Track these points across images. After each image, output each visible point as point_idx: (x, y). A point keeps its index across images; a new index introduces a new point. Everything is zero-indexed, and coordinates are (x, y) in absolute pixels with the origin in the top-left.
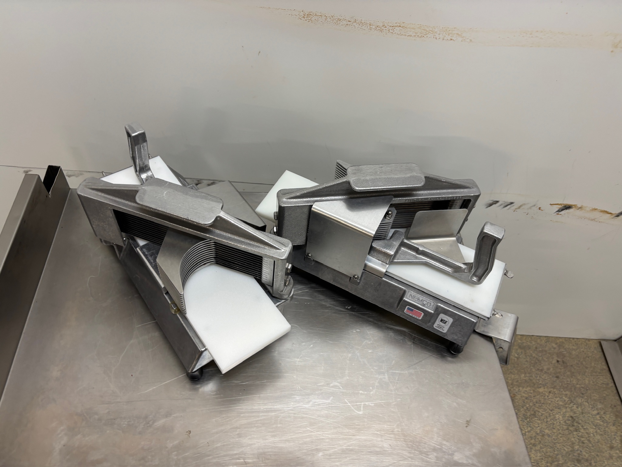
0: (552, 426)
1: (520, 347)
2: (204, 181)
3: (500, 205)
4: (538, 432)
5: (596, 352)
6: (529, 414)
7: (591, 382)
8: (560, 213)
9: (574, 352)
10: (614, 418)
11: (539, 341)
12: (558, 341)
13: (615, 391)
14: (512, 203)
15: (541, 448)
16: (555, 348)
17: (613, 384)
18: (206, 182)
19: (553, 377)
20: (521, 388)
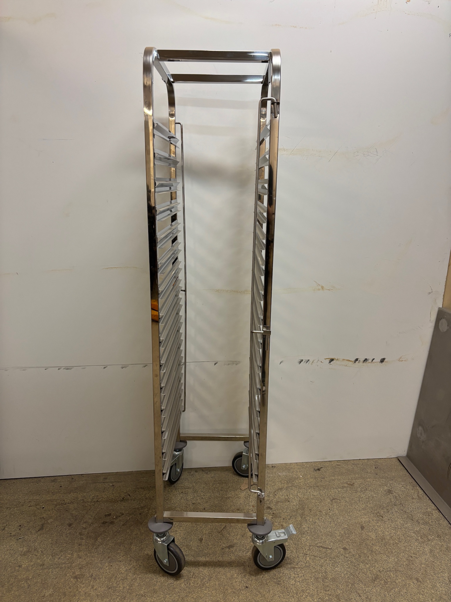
0: (377, 493)
1: (353, 464)
3: (305, 362)
4: (370, 496)
5: (396, 462)
6: (363, 490)
7: (396, 474)
8: (331, 363)
9: (384, 464)
10: (412, 487)
11: (363, 461)
12: (374, 460)
13: (411, 477)
14: (309, 360)
15: (372, 502)
16: (373, 463)
17: (409, 474)
19: (374, 474)
20: (357, 480)
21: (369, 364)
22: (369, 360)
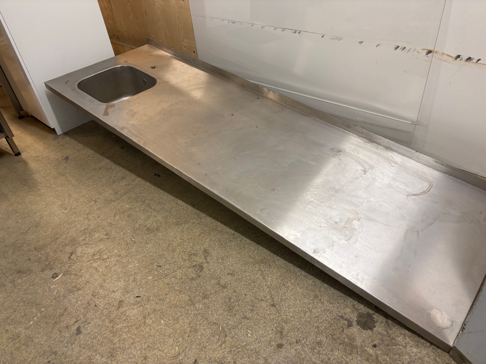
2: (297, 31)
3: (401, 49)
8: (428, 55)
14: (405, 48)
21: (473, 65)
22: (473, 60)
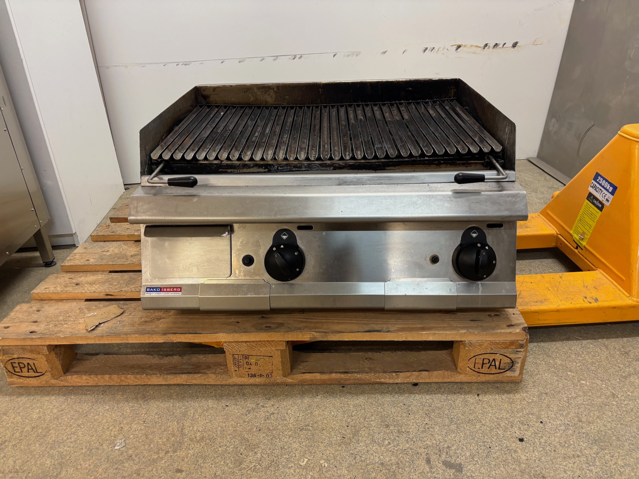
2: (297, 56)
3: (429, 50)
5: (525, 162)
7: (524, 169)
8: (458, 51)
10: (540, 175)
14: (434, 48)
17: (537, 168)
18: (298, 56)
21: (500, 50)
22: (500, 45)
